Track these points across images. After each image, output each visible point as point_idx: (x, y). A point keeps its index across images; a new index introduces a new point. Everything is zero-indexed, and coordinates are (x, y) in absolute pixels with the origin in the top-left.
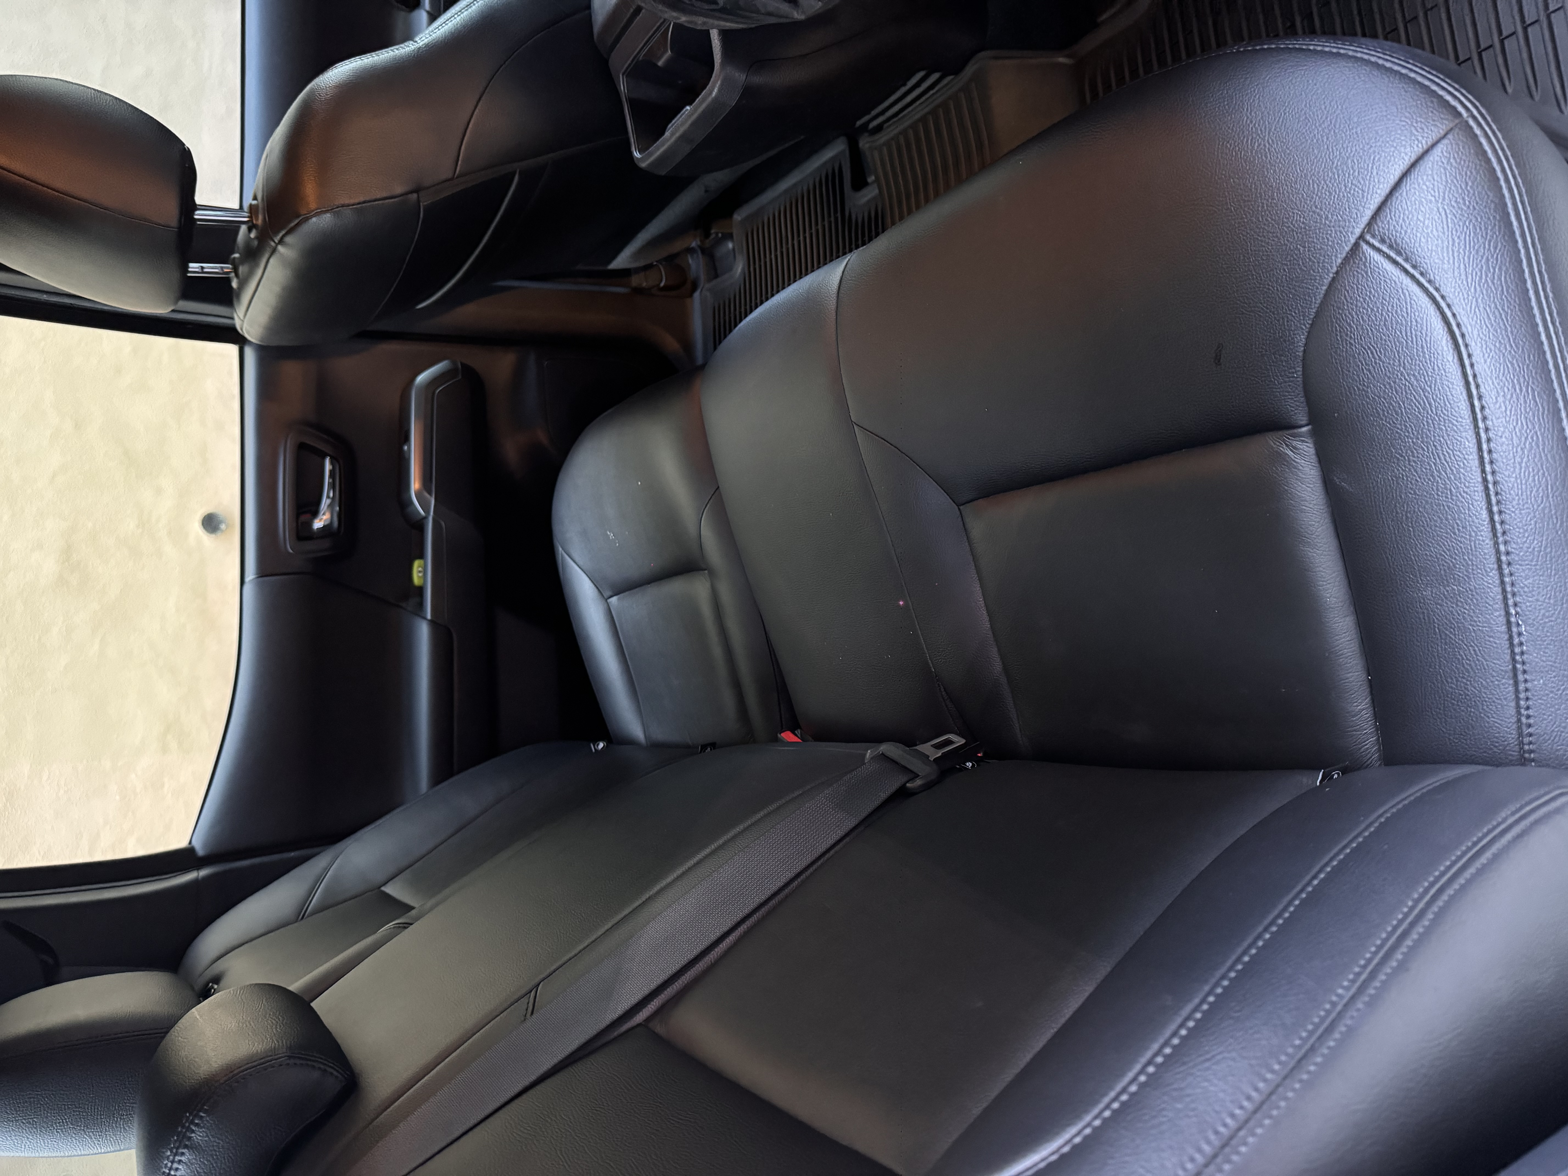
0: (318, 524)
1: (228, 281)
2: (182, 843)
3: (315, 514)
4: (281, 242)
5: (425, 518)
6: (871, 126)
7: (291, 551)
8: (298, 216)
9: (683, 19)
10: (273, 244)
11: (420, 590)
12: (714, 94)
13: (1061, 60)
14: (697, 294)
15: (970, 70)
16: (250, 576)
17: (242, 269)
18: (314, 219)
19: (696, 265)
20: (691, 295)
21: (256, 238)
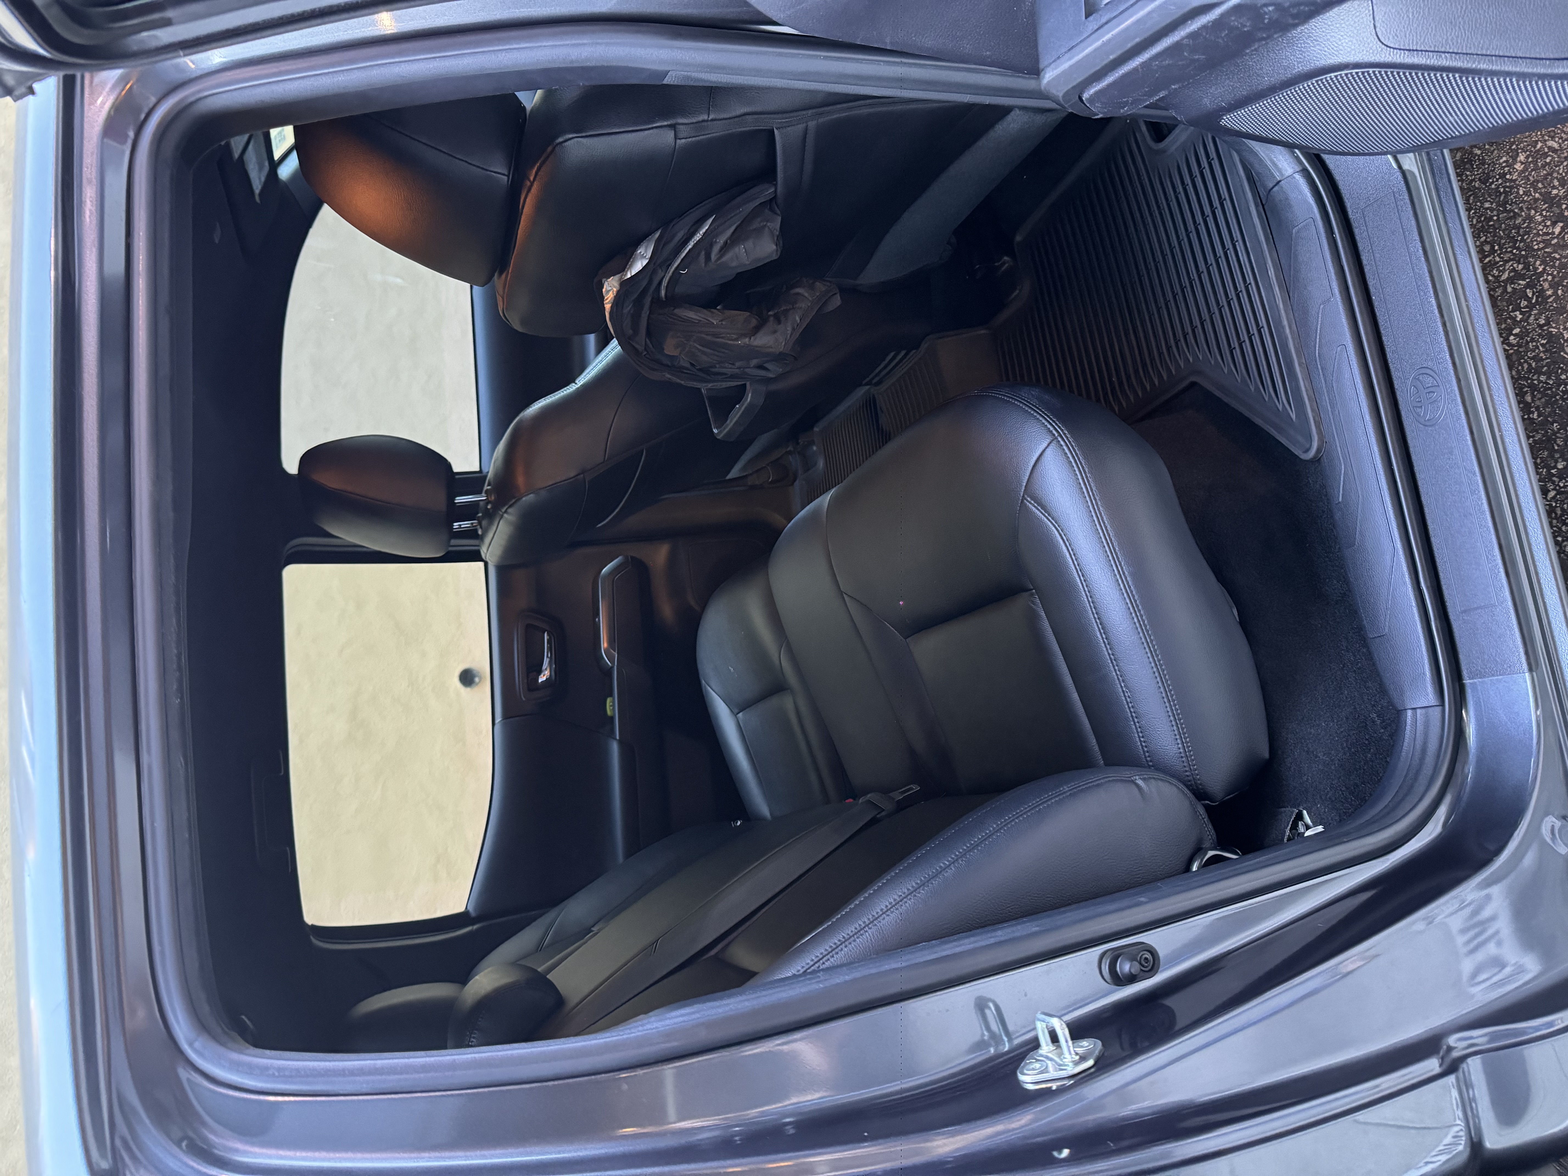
0: (542, 679)
1: (476, 531)
2: (461, 909)
3: (540, 672)
4: (506, 512)
5: (612, 667)
6: (874, 381)
7: (524, 699)
8: (514, 498)
9: (710, 385)
10: (501, 513)
11: (612, 718)
12: (749, 399)
13: (983, 332)
14: (797, 483)
15: (924, 346)
16: (498, 719)
17: (484, 523)
18: (524, 499)
19: (794, 461)
20: (792, 484)
21: (492, 508)
